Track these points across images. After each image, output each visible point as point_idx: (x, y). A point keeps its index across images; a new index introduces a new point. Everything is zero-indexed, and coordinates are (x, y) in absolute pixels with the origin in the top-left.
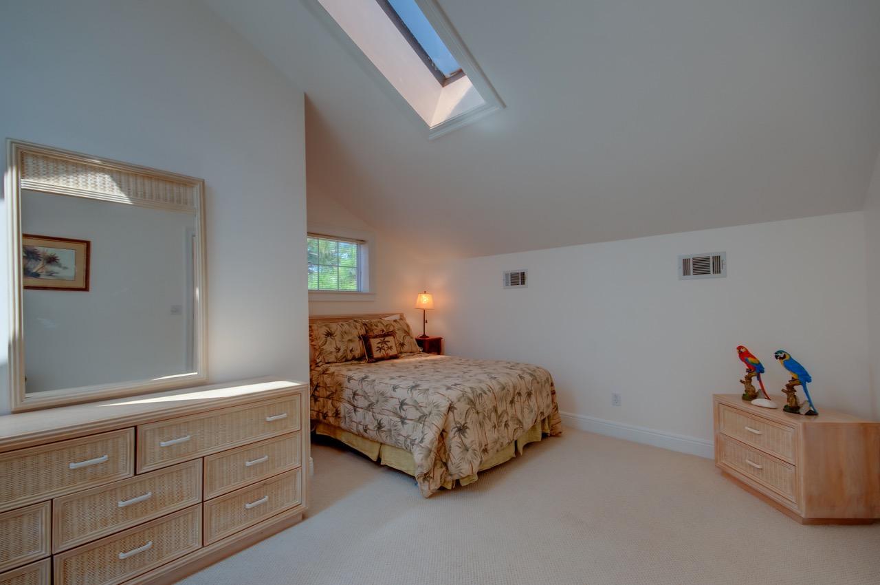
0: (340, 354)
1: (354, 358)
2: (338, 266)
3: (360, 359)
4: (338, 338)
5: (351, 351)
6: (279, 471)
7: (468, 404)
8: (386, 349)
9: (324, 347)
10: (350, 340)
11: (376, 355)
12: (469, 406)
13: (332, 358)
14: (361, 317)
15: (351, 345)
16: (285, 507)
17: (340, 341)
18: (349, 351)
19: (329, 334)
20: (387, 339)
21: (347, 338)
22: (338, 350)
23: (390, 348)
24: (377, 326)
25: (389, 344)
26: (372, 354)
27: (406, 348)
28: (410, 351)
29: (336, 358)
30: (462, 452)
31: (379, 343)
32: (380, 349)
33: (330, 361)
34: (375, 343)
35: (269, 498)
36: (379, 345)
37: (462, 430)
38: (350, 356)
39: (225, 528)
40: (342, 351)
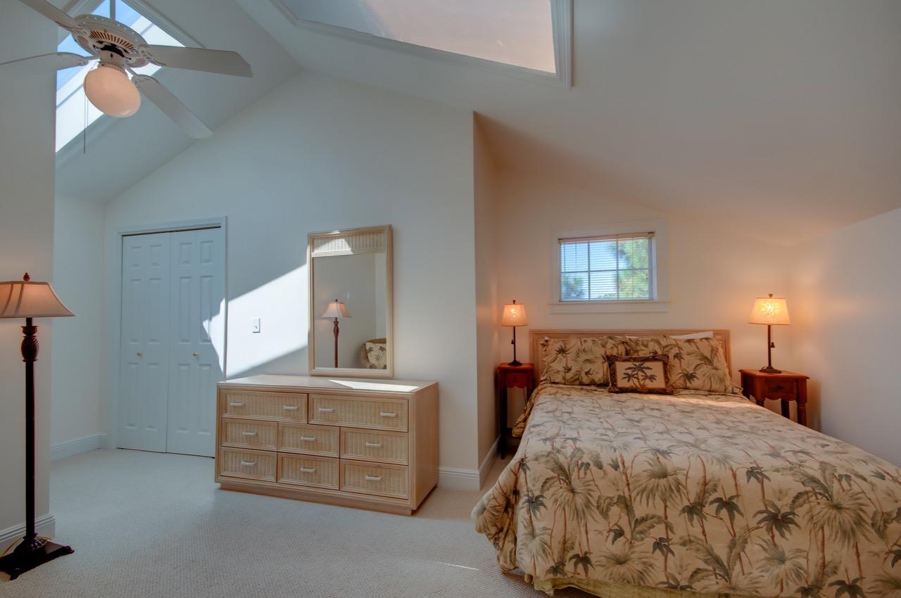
0: (569, 376)
1: (592, 383)
2: (618, 270)
3: (603, 385)
4: (571, 356)
5: (587, 373)
6: (390, 460)
7: (553, 470)
8: (641, 378)
9: (551, 365)
10: (588, 361)
11: (622, 383)
12: (552, 474)
13: (559, 378)
14: (622, 333)
15: (588, 367)
16: (395, 495)
17: (573, 360)
18: (583, 374)
19: (562, 351)
20: (647, 364)
21: (584, 357)
22: (568, 370)
23: (652, 378)
24: (646, 346)
25: (649, 373)
26: (615, 381)
27: (696, 383)
28: (708, 387)
29: (564, 378)
30: (526, 534)
31: (630, 368)
32: (629, 377)
33: (557, 381)
34: (621, 367)
35: (382, 479)
36: (629, 372)
37: (535, 503)
38: (585, 379)
39: (357, 486)
40: (573, 371)
